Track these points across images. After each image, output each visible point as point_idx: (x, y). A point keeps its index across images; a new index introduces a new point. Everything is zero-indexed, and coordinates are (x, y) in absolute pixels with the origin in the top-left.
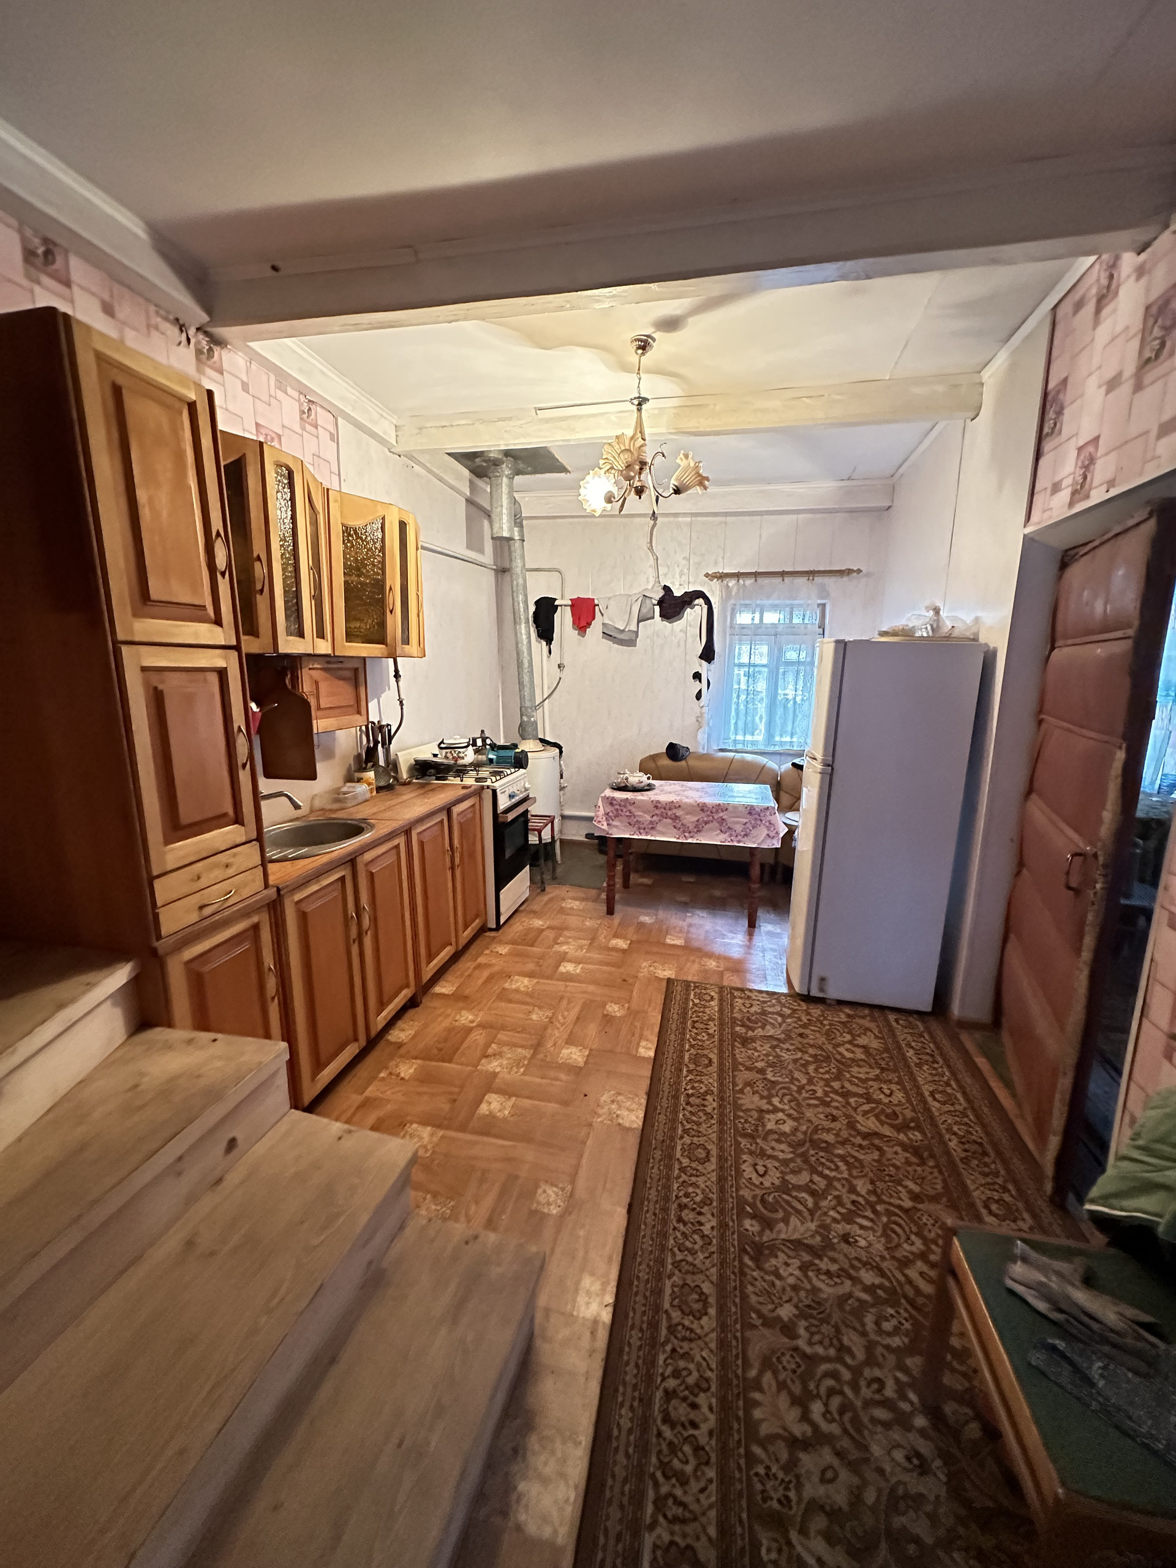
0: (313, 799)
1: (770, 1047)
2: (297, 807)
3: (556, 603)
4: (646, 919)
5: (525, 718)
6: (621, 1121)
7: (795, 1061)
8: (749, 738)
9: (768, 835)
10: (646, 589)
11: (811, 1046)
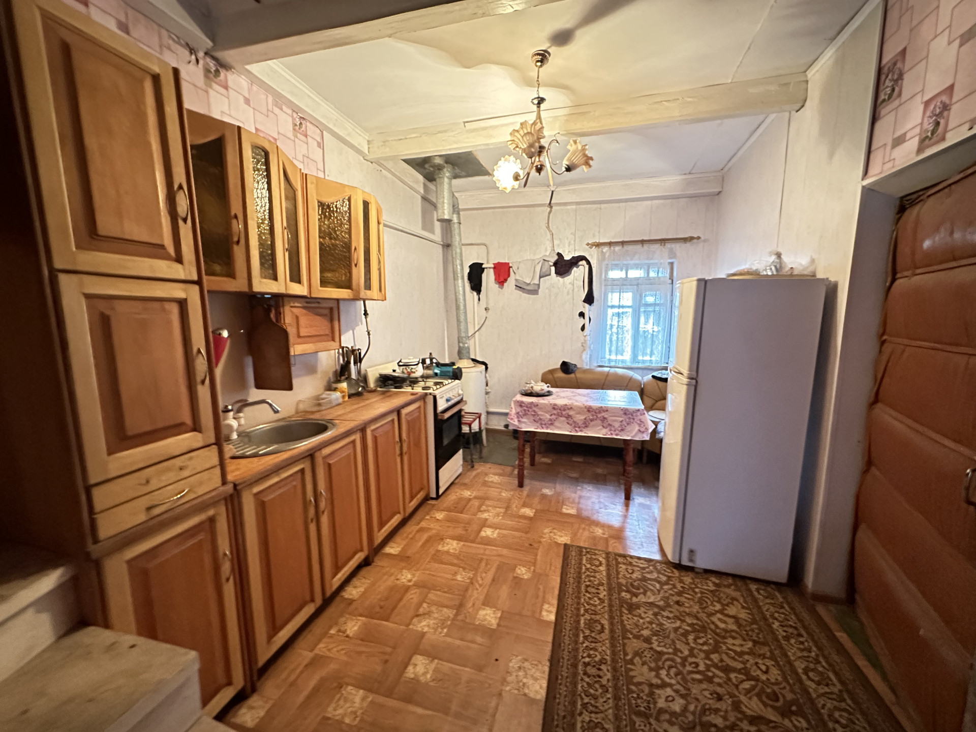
0: (297, 404)
1: (653, 614)
2: (276, 412)
3: (483, 266)
4: (547, 492)
5: (461, 345)
6: (526, 691)
7: (676, 630)
8: (620, 357)
9: (639, 431)
10: (545, 256)
11: (688, 614)
